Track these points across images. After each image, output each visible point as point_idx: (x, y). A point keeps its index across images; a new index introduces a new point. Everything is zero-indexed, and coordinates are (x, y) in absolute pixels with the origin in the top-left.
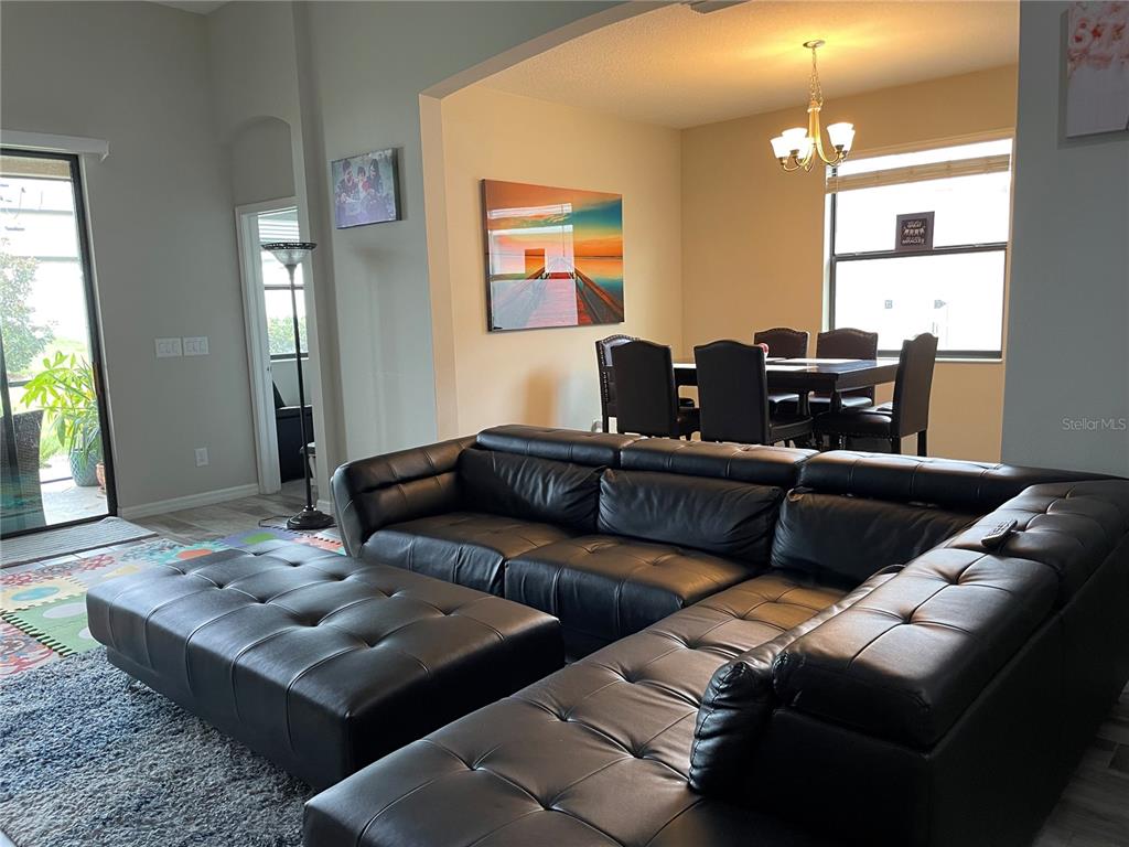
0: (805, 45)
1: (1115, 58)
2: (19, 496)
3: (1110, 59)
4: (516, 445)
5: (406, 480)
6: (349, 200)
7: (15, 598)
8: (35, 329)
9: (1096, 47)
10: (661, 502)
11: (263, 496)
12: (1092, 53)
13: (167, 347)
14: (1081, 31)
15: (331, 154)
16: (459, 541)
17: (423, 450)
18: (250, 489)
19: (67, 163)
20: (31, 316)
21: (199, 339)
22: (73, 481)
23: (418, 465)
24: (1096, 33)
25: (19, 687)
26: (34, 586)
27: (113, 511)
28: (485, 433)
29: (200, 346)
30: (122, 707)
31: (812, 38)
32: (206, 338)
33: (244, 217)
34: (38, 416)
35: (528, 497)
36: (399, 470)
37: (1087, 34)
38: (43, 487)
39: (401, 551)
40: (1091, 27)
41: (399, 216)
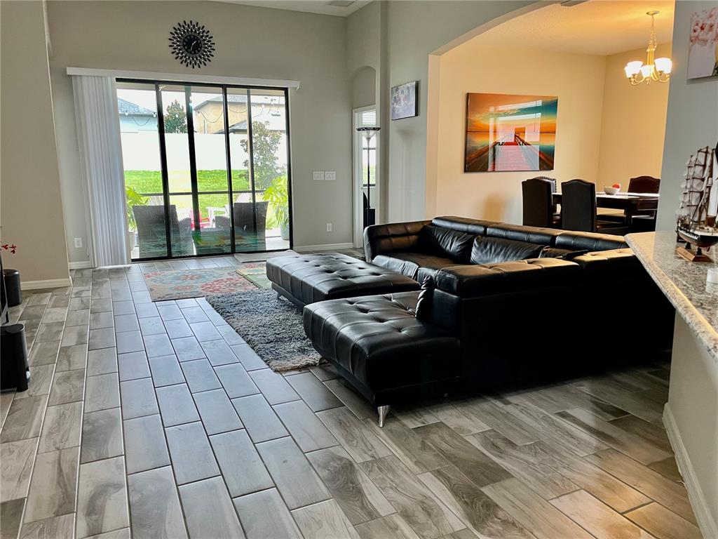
0: (648, 13)
1: (709, 41)
2: (257, 240)
3: (707, 41)
4: (447, 224)
5: (394, 236)
6: (397, 106)
7: (249, 271)
8: (277, 169)
9: (702, 35)
10: (495, 251)
11: (355, 249)
12: (700, 38)
13: (318, 176)
14: (696, 27)
15: (392, 84)
16: (405, 260)
17: (405, 224)
18: (350, 245)
19: (284, 92)
20: (277, 162)
21: (332, 172)
22: (281, 238)
23: (401, 230)
24: (702, 28)
25: (244, 294)
26: (256, 268)
27: (291, 248)
28: (436, 218)
29: (332, 176)
30: (274, 303)
31: (650, 10)
32: (335, 173)
33: (356, 114)
34: (266, 203)
35: (444, 247)
36: (391, 231)
37: (698, 28)
38: (266, 239)
39: (384, 263)
40: (700, 25)
41: (417, 114)
